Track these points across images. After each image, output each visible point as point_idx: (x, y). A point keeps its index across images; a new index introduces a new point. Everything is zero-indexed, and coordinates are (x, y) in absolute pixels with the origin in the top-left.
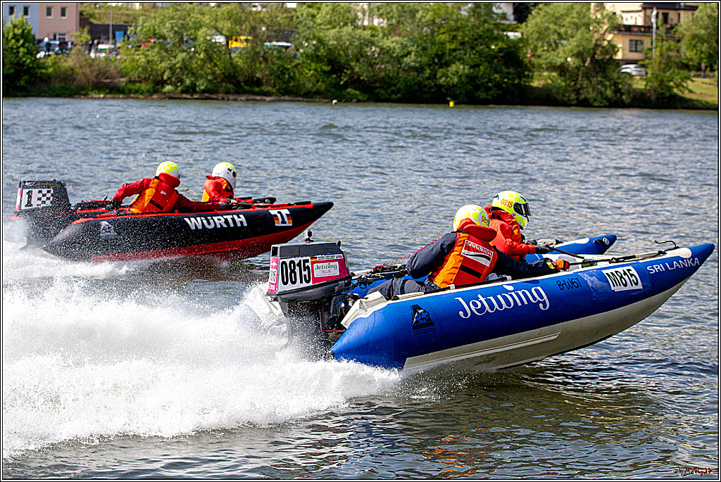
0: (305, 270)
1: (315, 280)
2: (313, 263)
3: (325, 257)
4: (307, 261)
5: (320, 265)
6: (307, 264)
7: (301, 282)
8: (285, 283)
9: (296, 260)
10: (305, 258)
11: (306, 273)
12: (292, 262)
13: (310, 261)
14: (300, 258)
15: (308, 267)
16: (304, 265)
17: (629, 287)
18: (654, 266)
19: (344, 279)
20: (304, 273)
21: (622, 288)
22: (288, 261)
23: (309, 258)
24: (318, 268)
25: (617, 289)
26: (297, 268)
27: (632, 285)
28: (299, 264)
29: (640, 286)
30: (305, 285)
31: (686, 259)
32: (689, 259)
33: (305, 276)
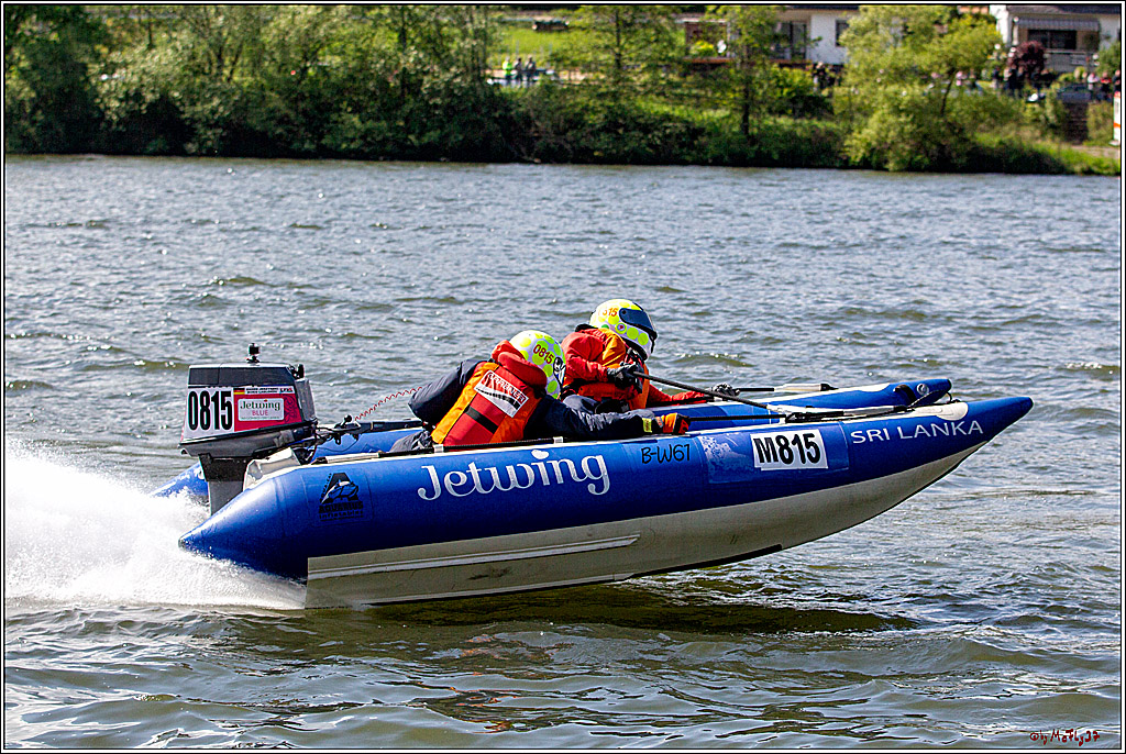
0: (223, 408)
1: (239, 425)
2: (237, 398)
3: (259, 390)
4: (228, 394)
5: (248, 401)
6: (227, 399)
7: (217, 427)
8: (193, 427)
9: (212, 391)
10: (225, 389)
11: (225, 412)
12: (205, 394)
13: (232, 394)
14: (217, 389)
15: (229, 404)
16: (223, 400)
17: (796, 464)
18: (868, 432)
19: (292, 427)
20: (221, 413)
21: (781, 466)
22: (199, 392)
23: (231, 389)
24: (245, 406)
25: (766, 466)
26: (212, 403)
27: (804, 461)
28: (215, 398)
29: (823, 464)
30: (222, 431)
31: (949, 422)
32: (957, 423)
33: (223, 417)
